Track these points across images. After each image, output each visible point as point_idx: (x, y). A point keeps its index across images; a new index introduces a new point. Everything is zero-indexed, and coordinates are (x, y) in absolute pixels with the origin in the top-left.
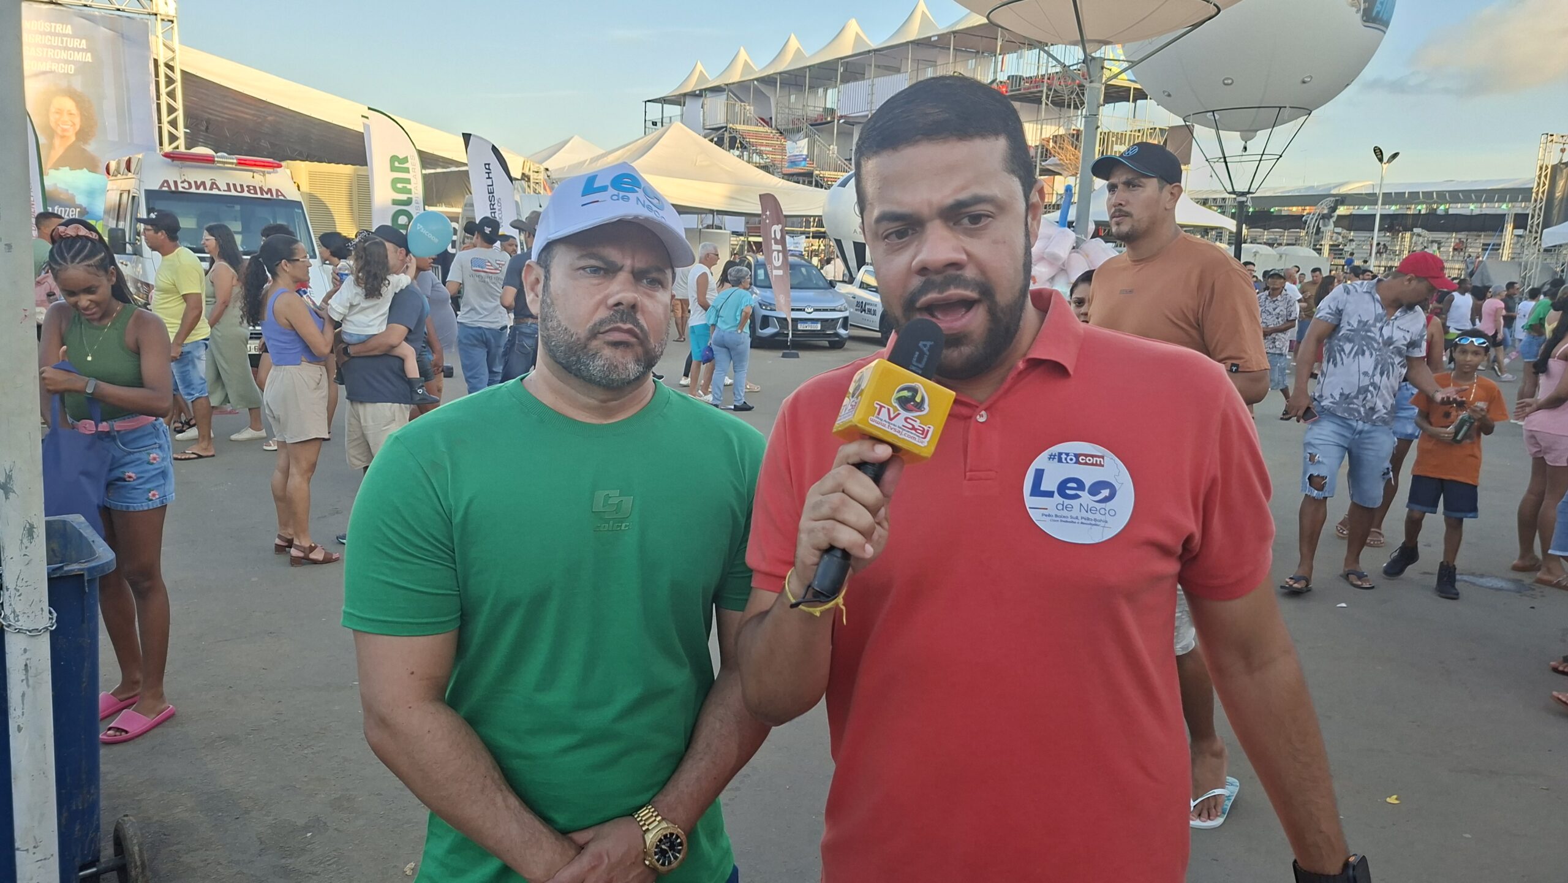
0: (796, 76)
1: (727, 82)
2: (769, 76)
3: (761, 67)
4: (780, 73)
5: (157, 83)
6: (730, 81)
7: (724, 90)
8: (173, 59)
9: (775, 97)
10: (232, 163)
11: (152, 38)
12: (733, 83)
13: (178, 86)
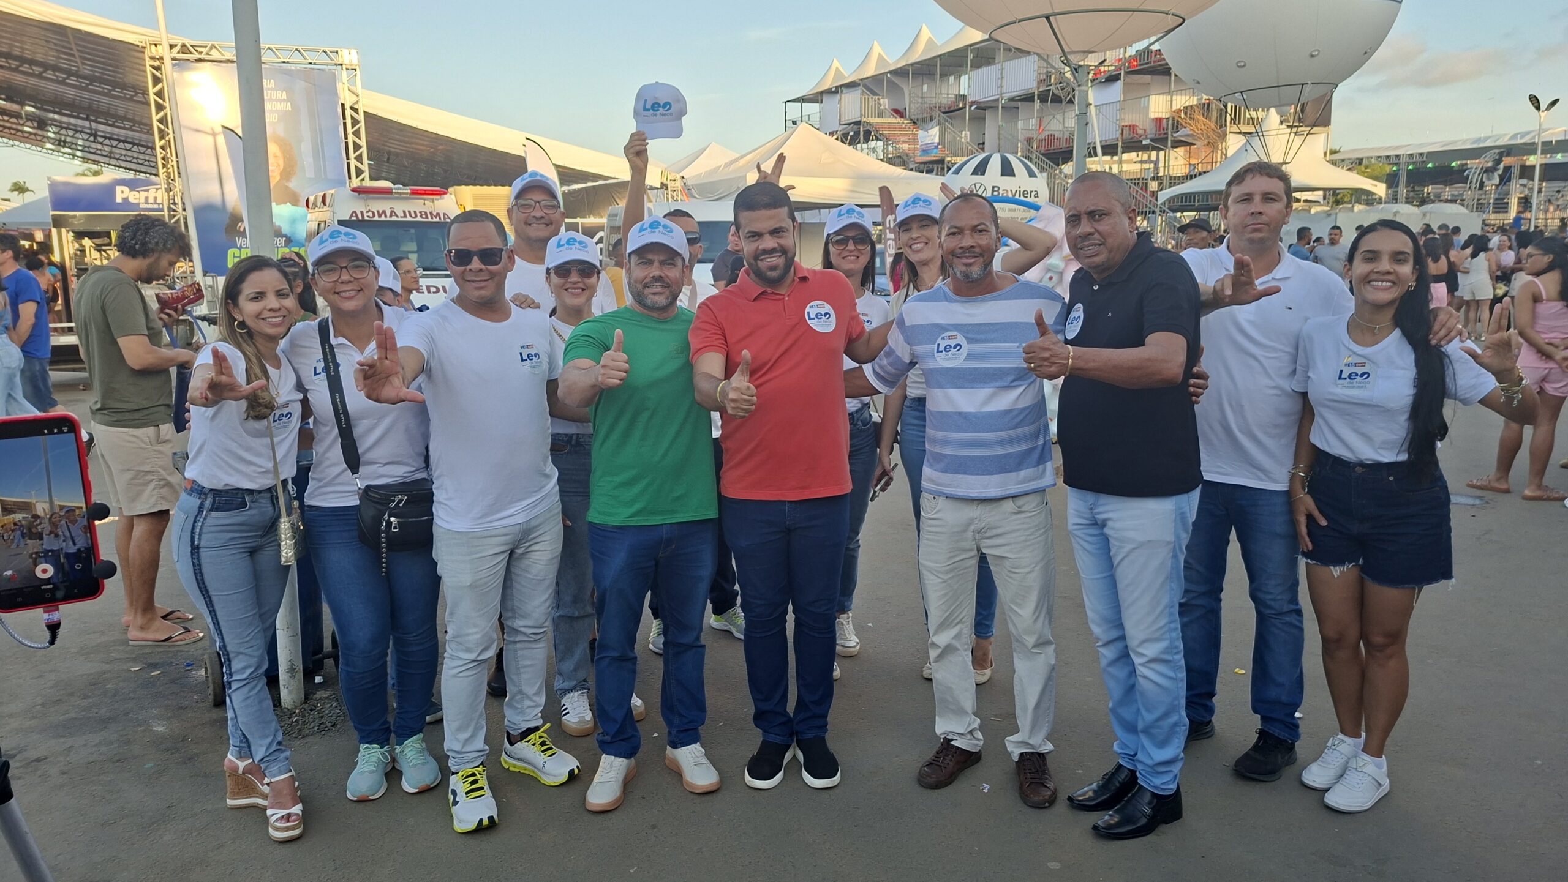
0: (928, 65)
1: (861, 77)
2: (901, 68)
3: (895, 59)
4: (912, 65)
5: (345, 124)
6: (865, 76)
7: (859, 85)
8: (357, 102)
9: (908, 87)
10: (407, 193)
11: (339, 86)
12: (867, 78)
13: (362, 125)
